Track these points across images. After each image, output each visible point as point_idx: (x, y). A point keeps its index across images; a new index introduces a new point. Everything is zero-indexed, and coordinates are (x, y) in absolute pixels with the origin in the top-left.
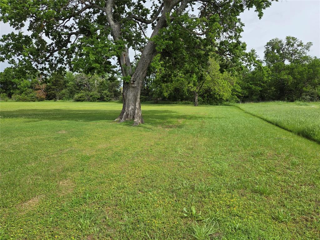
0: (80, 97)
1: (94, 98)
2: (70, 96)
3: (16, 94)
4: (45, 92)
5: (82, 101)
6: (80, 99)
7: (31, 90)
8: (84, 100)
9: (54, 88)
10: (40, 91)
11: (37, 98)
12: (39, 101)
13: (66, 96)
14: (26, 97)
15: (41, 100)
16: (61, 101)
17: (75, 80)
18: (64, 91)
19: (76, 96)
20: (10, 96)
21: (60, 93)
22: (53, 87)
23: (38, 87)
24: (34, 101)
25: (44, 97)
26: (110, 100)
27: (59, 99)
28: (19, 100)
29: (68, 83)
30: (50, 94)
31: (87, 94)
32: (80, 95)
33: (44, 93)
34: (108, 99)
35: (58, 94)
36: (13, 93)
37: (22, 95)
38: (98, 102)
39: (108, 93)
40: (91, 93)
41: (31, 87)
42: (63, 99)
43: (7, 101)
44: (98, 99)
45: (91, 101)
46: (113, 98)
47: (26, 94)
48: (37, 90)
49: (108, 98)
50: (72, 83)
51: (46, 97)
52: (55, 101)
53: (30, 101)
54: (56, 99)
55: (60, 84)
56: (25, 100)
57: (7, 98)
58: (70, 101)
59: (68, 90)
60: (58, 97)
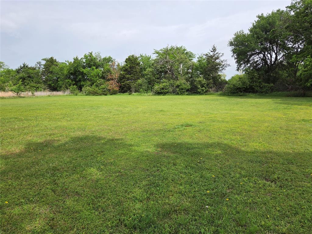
0: (163, 89)
1: (182, 89)
2: (148, 87)
3: (86, 86)
4: (117, 82)
5: (165, 94)
6: (162, 91)
7: (102, 80)
8: (168, 92)
9: (128, 78)
10: (112, 81)
11: (109, 90)
12: (111, 95)
13: (143, 87)
14: (97, 89)
15: (114, 93)
16: (138, 95)
17: (155, 65)
18: (140, 81)
19: (157, 87)
20: (80, 88)
21: (135, 84)
22: (128, 76)
23: (110, 77)
24: (106, 95)
25: (117, 89)
26: (206, 92)
27: (135, 92)
28: (89, 94)
29: (145, 70)
30: (123, 85)
31: (171, 84)
32: (161, 86)
33: (117, 84)
34: (203, 90)
35: (133, 85)
36: (83, 85)
37: (93, 87)
38: (187, 95)
39: (204, 81)
40: (178, 83)
41: (103, 77)
42: (139, 92)
43: (76, 95)
44: (188, 90)
45: (178, 94)
46: (211, 88)
47: (97, 86)
48: (109, 80)
49: (204, 88)
50: (150, 70)
51: (119, 90)
52: (130, 94)
53: (101, 95)
54: (131, 91)
55: (136, 71)
56: (95, 94)
57: (77, 91)
58: (148, 94)
59: (146, 79)
60: (133, 89)
